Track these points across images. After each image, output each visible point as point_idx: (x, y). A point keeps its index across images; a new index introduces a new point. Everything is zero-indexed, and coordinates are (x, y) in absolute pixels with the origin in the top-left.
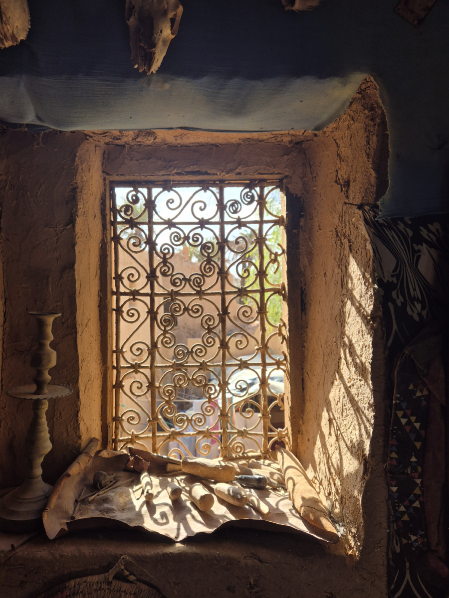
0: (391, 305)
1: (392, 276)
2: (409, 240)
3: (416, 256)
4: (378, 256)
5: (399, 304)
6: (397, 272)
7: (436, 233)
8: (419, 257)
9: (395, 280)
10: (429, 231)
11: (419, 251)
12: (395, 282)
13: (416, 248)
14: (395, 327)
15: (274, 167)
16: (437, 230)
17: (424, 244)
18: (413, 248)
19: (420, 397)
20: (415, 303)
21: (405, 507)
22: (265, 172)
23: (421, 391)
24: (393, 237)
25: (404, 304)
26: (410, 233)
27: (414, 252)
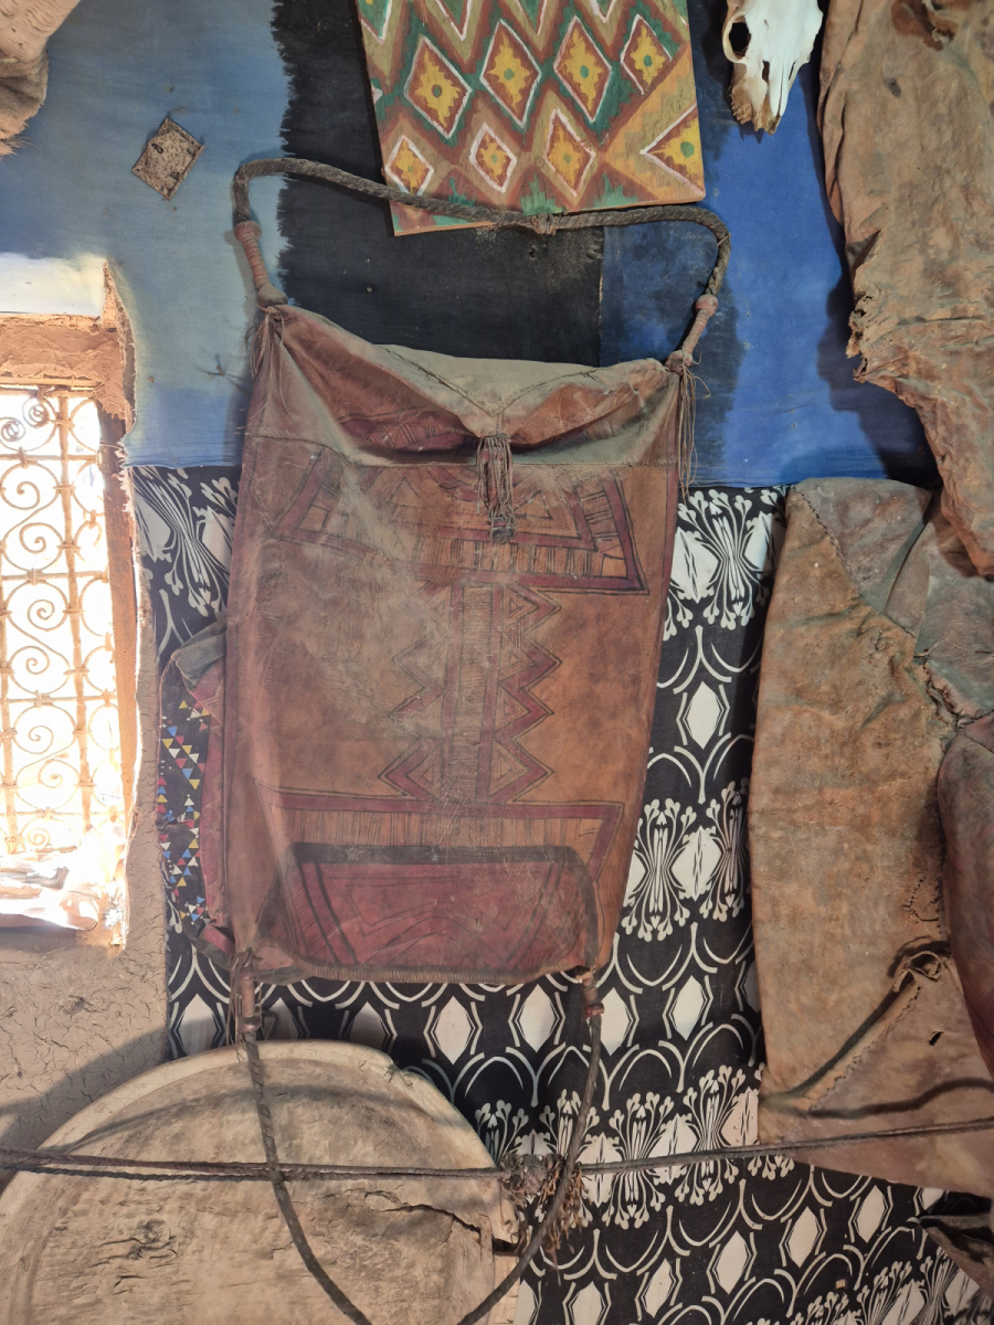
0: (163, 593)
1: (165, 552)
2: (187, 501)
3: (198, 524)
4: (142, 523)
5: (177, 593)
6: (172, 547)
7: (224, 492)
8: (203, 526)
9: (168, 558)
10: (215, 490)
11: (203, 517)
12: (170, 560)
13: (199, 513)
14: (171, 624)
15: (72, 368)
16: (226, 489)
17: (209, 508)
18: (193, 513)
19: (197, 719)
20: (201, 590)
21: (180, 867)
22: (57, 374)
23: (200, 710)
24: (163, 496)
25: (184, 592)
26: (188, 492)
27: (196, 518)
